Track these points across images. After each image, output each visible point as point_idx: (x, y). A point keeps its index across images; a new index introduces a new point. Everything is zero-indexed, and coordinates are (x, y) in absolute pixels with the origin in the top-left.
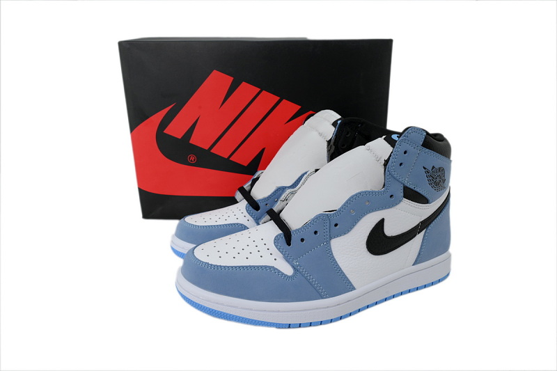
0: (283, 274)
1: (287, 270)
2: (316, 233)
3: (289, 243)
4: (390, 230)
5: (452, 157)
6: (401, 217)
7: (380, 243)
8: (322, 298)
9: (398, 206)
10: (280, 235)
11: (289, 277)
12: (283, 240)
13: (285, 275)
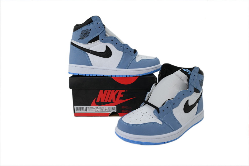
0: (159, 124)
1: (161, 123)
2: (168, 107)
3: (159, 112)
4: (190, 104)
5: (204, 75)
6: (192, 99)
7: (187, 109)
8: (174, 131)
9: (192, 95)
10: (155, 110)
11: (161, 125)
12: (156, 112)
13: (160, 125)
